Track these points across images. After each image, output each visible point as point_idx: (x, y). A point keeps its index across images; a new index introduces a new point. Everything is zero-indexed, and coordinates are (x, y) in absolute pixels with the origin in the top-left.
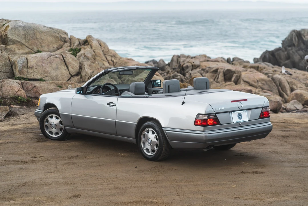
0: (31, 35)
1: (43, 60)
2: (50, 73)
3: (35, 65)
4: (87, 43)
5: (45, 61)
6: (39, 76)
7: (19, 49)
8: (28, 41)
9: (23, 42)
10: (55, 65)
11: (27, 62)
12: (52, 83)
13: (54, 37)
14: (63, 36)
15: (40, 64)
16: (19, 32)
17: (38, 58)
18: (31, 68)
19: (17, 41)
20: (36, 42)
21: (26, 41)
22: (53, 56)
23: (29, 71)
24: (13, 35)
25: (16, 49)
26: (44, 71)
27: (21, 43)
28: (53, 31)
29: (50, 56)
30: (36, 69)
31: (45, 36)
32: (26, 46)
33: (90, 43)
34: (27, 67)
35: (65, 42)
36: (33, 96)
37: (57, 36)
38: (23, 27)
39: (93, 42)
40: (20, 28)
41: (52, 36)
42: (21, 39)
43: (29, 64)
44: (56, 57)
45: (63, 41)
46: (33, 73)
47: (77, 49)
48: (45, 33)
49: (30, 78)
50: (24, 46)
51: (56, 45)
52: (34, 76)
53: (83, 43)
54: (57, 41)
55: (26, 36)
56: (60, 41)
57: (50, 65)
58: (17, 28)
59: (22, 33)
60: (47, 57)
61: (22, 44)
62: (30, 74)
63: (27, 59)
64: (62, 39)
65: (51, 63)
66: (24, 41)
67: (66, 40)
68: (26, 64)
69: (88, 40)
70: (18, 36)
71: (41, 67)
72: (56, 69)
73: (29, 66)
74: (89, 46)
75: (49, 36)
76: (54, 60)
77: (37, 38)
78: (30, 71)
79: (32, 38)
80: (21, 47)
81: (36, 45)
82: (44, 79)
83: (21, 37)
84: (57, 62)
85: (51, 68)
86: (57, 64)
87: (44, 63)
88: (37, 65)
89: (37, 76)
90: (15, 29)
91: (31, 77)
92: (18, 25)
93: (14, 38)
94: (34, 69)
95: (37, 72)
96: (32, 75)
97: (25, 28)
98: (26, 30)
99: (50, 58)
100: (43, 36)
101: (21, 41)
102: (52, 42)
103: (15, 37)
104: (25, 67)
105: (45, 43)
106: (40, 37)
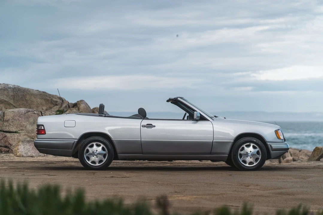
0: (20, 97)
1: (20, 115)
2: (26, 126)
3: (11, 119)
4: (76, 106)
5: (22, 115)
6: (14, 129)
7: (6, 109)
8: (16, 101)
9: (11, 102)
10: (33, 120)
11: (4, 116)
12: (25, 135)
13: (45, 100)
14: (54, 99)
15: (17, 118)
16: (8, 93)
17: (15, 112)
18: (7, 121)
19: (5, 101)
20: (25, 103)
21: (14, 101)
22: (31, 112)
23: (4, 124)
24: (2, 95)
25: (3, 108)
26: (20, 125)
27: (9, 102)
28: (45, 95)
29: (29, 112)
30: (12, 123)
31: (35, 98)
32: (14, 106)
33: (78, 106)
34: (3, 120)
35: (56, 105)
36: (3, 145)
37: (48, 99)
38: (13, 88)
39: (81, 105)
40: (9, 90)
41: (42, 98)
42: (10, 100)
43: (5, 118)
44: (35, 113)
45: (54, 105)
46: (9, 125)
47: (63, 111)
48: (35, 95)
49: (5, 130)
50: (12, 106)
51: (46, 107)
52: (10, 128)
53: (73, 105)
54: (47, 103)
55: (15, 96)
56: (50, 104)
57: (27, 120)
58: (7, 89)
59: (11, 94)
60: (24, 112)
61: (10, 104)
62: (5, 127)
63: (4, 113)
64: (53, 102)
65: (28, 118)
66: (13, 101)
67: (57, 103)
68: (2, 117)
69: (78, 103)
70: (6, 96)
71: (18, 121)
72: (33, 124)
73: (5, 120)
74: (77, 108)
75: (39, 98)
76: (31, 116)
77: (26, 100)
78: (6, 124)
79: (21, 99)
80: (8, 106)
81: (25, 106)
82: (19, 132)
83: (10, 98)
84: (34, 117)
85: (27, 122)
86: (34, 120)
87: (21, 117)
88: (13, 119)
89: (12, 129)
90: (5, 90)
91: (7, 129)
92: (8, 86)
93: (2, 98)
94: (10, 122)
95: (12, 126)
96: (8, 127)
97: (15, 90)
98: (15, 91)
99: (27, 113)
100: (33, 98)
101: (9, 101)
102: (41, 104)
103: (4, 97)
104: (1, 120)
105: (35, 104)
106: (29, 99)
